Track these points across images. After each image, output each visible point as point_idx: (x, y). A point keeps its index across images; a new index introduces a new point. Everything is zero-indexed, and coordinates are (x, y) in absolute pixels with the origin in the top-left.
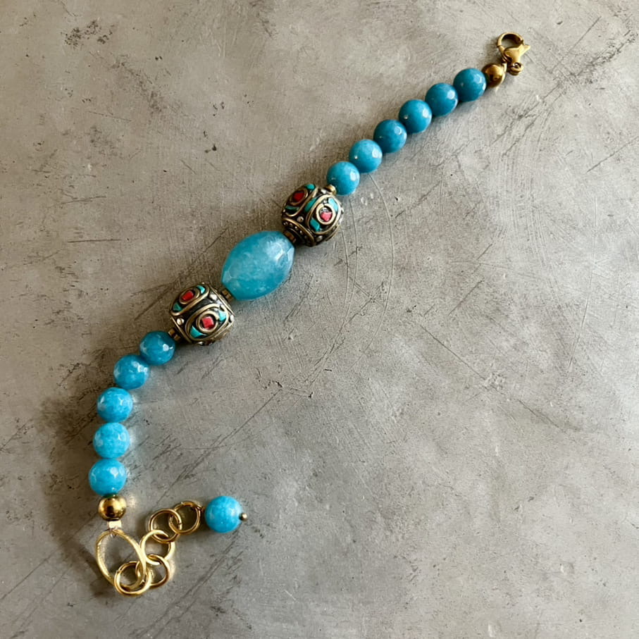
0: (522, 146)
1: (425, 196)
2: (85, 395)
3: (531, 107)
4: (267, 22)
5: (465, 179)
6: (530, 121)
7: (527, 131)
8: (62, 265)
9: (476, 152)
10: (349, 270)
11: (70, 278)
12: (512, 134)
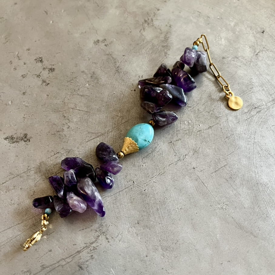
0: (254, 119)
1: (211, 127)
2: (57, 164)
3: (260, 105)
4: (167, 53)
5: (228, 124)
6: (259, 111)
7: (257, 114)
8: (66, 115)
9: (235, 116)
10: (174, 146)
11: (67, 121)
12: (251, 113)
